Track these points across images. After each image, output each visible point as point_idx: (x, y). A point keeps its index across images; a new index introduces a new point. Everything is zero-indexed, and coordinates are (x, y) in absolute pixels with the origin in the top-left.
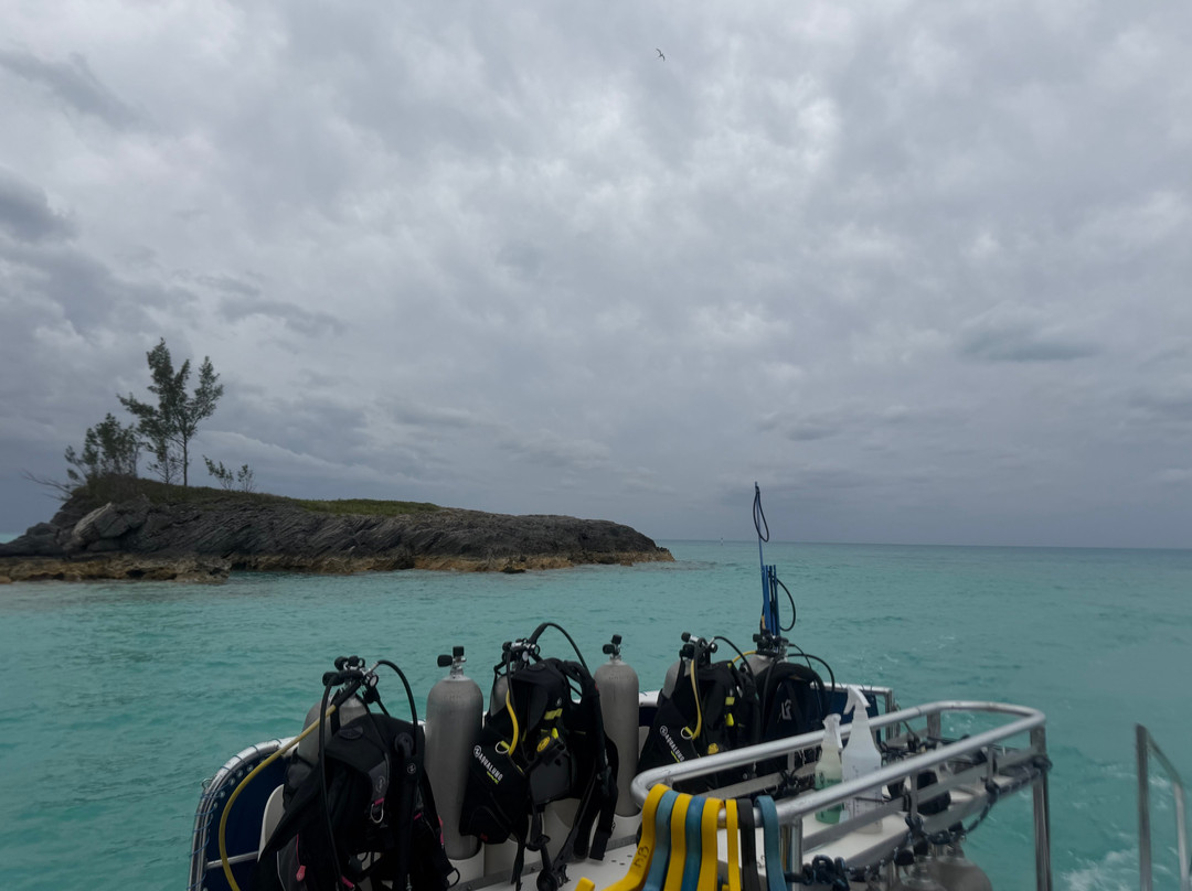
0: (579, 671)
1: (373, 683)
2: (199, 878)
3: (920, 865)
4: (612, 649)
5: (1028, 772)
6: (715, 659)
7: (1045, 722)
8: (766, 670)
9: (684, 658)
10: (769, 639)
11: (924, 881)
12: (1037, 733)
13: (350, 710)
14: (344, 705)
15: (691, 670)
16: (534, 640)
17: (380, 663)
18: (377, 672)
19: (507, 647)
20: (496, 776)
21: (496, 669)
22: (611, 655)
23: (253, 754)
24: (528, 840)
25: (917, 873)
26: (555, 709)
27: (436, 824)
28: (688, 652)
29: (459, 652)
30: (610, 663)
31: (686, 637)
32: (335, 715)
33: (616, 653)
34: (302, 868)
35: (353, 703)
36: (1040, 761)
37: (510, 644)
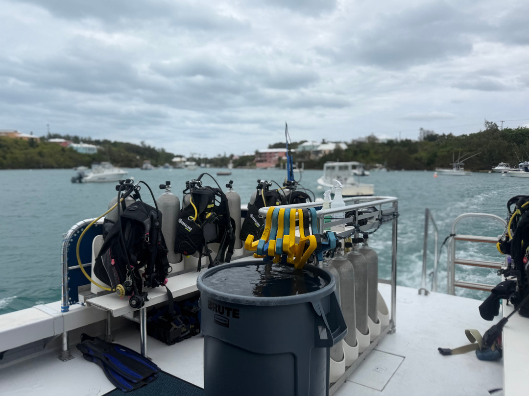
0: (218, 192)
1: (138, 189)
2: (66, 273)
3: (355, 247)
4: (229, 186)
5: (391, 217)
6: (270, 189)
7: (397, 200)
8: (290, 194)
9: (259, 189)
10: (291, 183)
11: (355, 252)
12: (395, 203)
13: (129, 201)
14: (125, 199)
15: (262, 192)
16: (199, 179)
17: (141, 182)
18: (139, 185)
19: (187, 183)
20: (189, 229)
21: (184, 192)
22: (229, 188)
23: (83, 224)
24: (203, 252)
25: (353, 250)
26: (211, 204)
27: (166, 247)
28: (260, 186)
29: (168, 183)
30: (229, 191)
31: (259, 181)
32: (123, 202)
33: (231, 187)
34: (113, 260)
35: (129, 198)
36: (395, 214)
37: (189, 182)
